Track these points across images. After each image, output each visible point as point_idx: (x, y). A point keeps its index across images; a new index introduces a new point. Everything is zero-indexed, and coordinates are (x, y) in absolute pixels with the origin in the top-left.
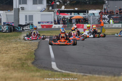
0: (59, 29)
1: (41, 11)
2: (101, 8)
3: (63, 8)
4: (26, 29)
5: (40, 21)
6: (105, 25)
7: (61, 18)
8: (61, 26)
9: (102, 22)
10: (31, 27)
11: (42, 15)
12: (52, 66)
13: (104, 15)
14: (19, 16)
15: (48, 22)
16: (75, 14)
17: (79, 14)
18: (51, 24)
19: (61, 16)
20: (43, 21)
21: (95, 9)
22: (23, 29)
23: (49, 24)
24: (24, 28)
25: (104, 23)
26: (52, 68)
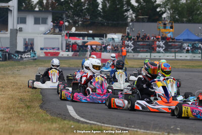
0: (68, 58)
1: (45, 34)
2: (124, 32)
3: (73, 30)
4: (26, 58)
5: (42, 47)
6: (128, 54)
7: (71, 43)
8: (70, 54)
9: (124, 50)
10: (32, 55)
11: (45, 38)
12: (69, 111)
13: (128, 41)
14: (16, 39)
15: (53, 49)
16: (89, 38)
17: (94, 39)
18: (57, 51)
19: (70, 41)
20: (47, 46)
21: (115, 33)
22: (21, 57)
23: (54, 51)
24: (23, 56)
25: (127, 52)
26: (71, 116)
